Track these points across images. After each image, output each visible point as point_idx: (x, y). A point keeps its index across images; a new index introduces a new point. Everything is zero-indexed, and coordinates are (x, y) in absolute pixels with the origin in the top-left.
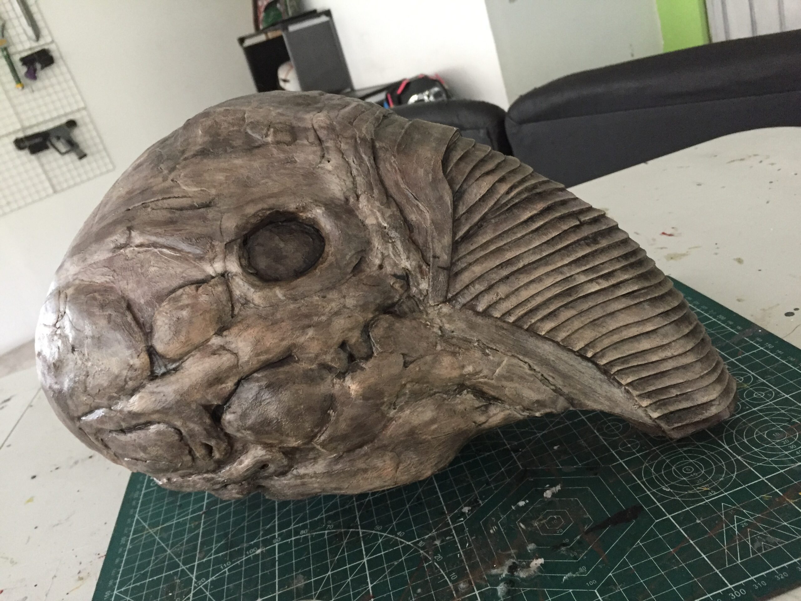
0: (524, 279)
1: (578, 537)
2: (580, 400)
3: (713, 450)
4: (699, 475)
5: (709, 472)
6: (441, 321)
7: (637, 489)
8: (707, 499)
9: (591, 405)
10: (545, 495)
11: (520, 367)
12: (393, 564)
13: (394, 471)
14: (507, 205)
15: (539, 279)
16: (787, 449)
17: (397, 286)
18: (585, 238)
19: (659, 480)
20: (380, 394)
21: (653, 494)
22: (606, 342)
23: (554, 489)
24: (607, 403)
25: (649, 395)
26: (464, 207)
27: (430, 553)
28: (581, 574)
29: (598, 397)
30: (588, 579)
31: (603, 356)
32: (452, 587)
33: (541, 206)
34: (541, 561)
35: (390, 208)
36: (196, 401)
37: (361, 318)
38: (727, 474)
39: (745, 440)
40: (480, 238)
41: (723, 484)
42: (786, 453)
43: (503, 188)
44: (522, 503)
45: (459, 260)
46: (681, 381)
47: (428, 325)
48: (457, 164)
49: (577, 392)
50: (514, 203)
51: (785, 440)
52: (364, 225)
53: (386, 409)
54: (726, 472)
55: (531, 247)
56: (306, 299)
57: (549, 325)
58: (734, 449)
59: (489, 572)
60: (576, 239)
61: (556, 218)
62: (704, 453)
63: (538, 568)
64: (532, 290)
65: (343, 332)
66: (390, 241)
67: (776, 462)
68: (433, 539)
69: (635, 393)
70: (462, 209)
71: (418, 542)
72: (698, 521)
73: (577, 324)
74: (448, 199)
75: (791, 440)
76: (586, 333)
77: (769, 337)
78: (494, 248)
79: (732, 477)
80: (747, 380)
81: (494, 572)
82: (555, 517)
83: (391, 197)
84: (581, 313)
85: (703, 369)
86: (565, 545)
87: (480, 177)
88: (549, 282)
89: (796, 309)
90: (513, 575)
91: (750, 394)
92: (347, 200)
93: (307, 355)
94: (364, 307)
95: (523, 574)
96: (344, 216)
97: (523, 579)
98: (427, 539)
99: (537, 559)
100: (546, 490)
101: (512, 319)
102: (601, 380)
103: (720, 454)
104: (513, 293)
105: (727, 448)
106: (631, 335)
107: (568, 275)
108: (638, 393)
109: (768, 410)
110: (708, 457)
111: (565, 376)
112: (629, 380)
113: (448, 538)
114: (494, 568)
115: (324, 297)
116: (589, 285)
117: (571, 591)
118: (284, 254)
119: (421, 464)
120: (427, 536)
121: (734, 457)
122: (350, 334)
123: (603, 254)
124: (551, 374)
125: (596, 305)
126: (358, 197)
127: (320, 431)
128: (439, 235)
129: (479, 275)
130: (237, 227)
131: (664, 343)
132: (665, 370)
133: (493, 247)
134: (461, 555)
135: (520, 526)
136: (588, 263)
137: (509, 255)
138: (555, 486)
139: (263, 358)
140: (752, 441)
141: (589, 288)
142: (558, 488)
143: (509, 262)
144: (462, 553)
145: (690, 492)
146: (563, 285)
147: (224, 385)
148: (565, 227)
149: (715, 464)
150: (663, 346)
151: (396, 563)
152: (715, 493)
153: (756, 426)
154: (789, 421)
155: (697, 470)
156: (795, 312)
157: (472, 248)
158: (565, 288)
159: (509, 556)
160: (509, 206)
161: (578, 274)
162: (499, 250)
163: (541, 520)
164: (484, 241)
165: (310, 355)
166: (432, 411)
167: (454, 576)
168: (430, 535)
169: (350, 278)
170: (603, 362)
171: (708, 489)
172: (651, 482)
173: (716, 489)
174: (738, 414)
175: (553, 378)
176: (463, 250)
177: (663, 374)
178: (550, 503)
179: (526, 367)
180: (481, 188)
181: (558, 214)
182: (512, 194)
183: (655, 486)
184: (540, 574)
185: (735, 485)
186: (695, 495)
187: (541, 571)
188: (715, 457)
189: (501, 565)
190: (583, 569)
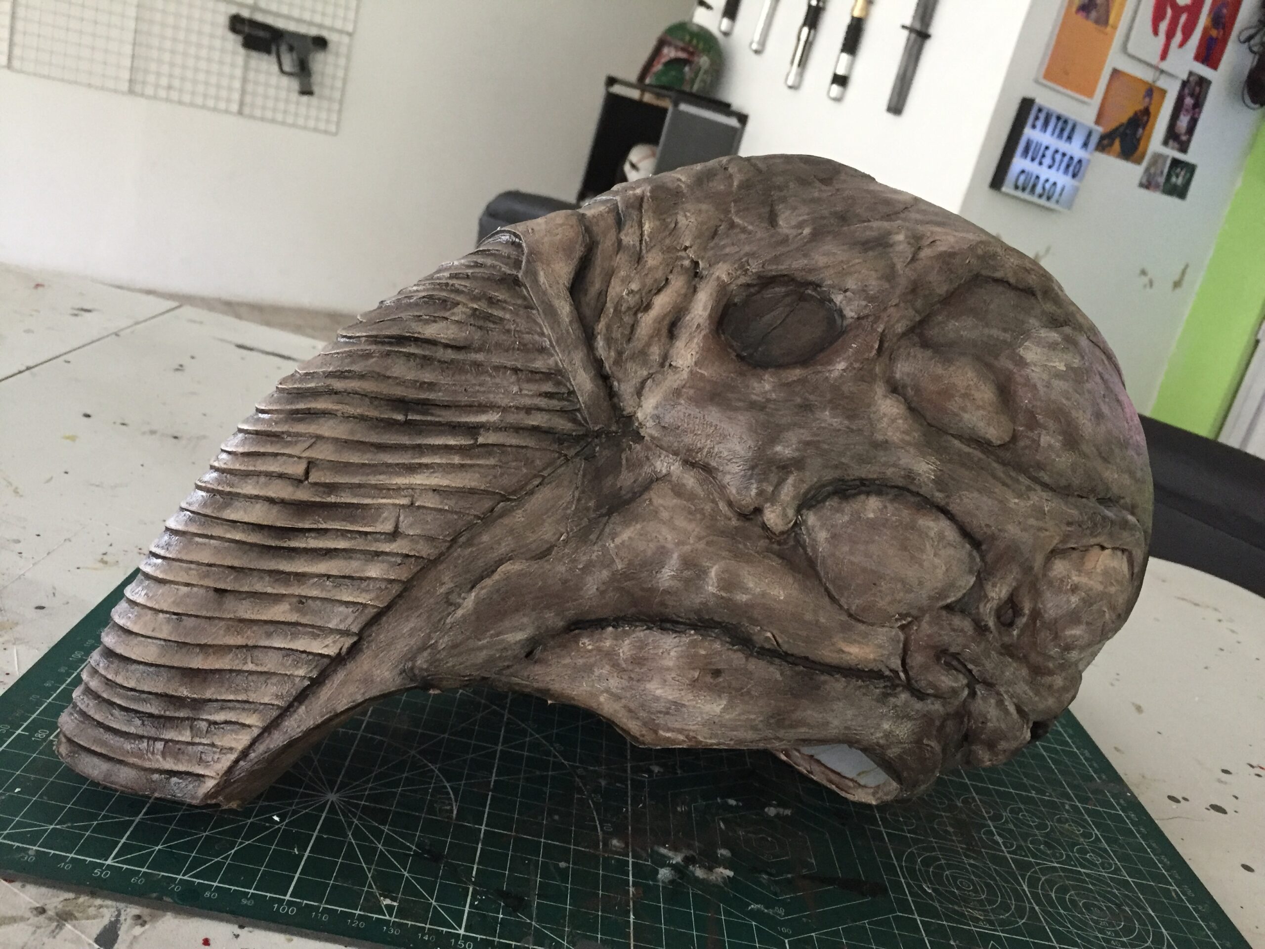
1: (789, 876)
3: (1007, 881)
4: (976, 897)
5: (991, 902)
7: (891, 869)
8: (975, 926)
10: (766, 810)
12: (534, 773)
16: (1101, 931)
19: (922, 875)
23: (781, 810)
27: (588, 787)
28: (776, 913)
30: (783, 923)
32: (601, 838)
34: (730, 873)
38: (1012, 915)
39: (1053, 895)
41: (1002, 923)
42: (1099, 935)
44: (732, 802)
51: (1103, 922)
54: (1013, 913)
58: (1035, 896)
59: (656, 848)
62: (995, 880)
63: (724, 878)
67: (1080, 936)
68: (598, 774)
71: (578, 767)
72: (952, 943)
75: (1111, 924)
77: (1135, 806)
79: (1018, 922)
80: (1086, 835)
81: (663, 851)
82: (769, 839)
86: (770, 874)
89: (1185, 799)
90: (687, 867)
91: (1083, 851)
95: (699, 873)
97: (697, 879)
98: (590, 771)
99: (726, 868)
100: (771, 805)
103: (1015, 891)
109: (1098, 880)
110: (997, 885)
113: (618, 785)
114: (666, 848)
117: (754, 923)
120: (592, 768)
121: (1030, 903)
134: (627, 810)
135: (719, 825)
138: (785, 807)
140: (1062, 901)
142: (788, 812)
144: (630, 810)
145: (956, 908)
149: (1003, 897)
151: (538, 773)
152: (987, 926)
154: (1119, 906)
155: (975, 891)
156: (1183, 801)
159: (689, 847)
163: (749, 832)
167: (608, 827)
168: (596, 768)
171: (980, 917)
172: (912, 872)
173: (991, 923)
174: (1058, 863)
178: (769, 821)
183: (914, 878)
184: (722, 885)
185: (1017, 931)
186: (962, 915)
187: (725, 883)
188: (1006, 891)
189: (675, 849)
190: (781, 911)
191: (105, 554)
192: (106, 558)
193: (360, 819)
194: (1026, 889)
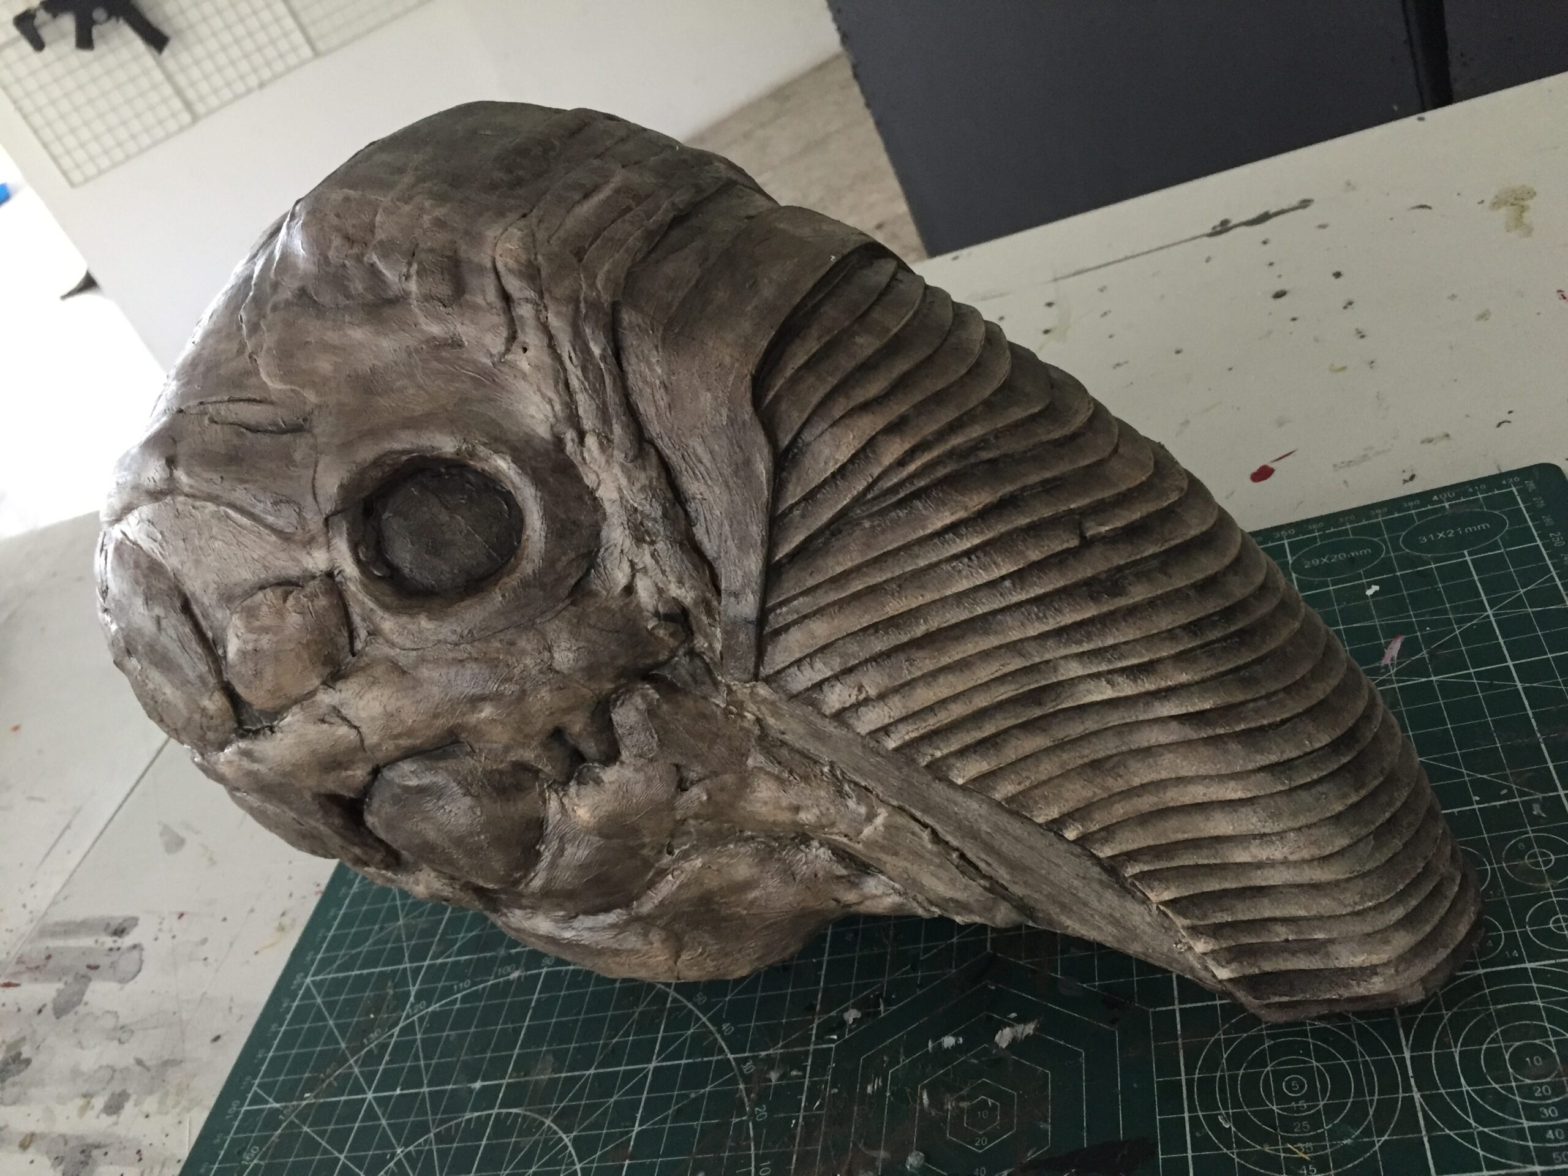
0: (926, 663)
1: (1005, 1173)
2: (1049, 914)
3: (1373, 1048)
4: (1309, 1108)
5: (1333, 1113)
6: (759, 709)
7: (1171, 1096)
9: (1073, 926)
10: (998, 1037)
11: (913, 833)
12: (687, 1096)
13: (671, 962)
14: (898, 493)
15: (963, 665)
16: (1533, 1113)
17: (661, 633)
18: (1088, 583)
19: (1223, 1091)
20: (634, 831)
21: (1194, 1122)
22: (1120, 810)
23: (1020, 1029)
24: (1110, 929)
25: (1215, 931)
26: (799, 489)
27: (752, 1095)
29: (1092, 916)
31: (1105, 841)
33: (978, 500)
35: (645, 469)
36: (310, 788)
37: (588, 691)
38: (1367, 1132)
39: (1456, 1052)
40: (831, 561)
43: (893, 450)
44: (949, 1041)
45: (781, 604)
46: (1302, 913)
47: (731, 713)
48: (794, 380)
49: (1044, 899)
50: (913, 488)
51: (1543, 1086)
52: (595, 499)
53: (652, 854)
54: (1369, 1126)
55: (948, 592)
56: (476, 643)
57: (975, 767)
58: (1422, 1065)
60: (1061, 583)
61: (1016, 529)
62: (1350, 1053)
64: (942, 689)
65: (552, 714)
66: (647, 538)
67: (1487, 1142)
68: (770, 1062)
69: (1180, 922)
70: (794, 493)
71: (747, 1060)
73: (1048, 768)
74: (762, 468)
76: (1071, 787)
78: (860, 587)
79: (1373, 1144)
82: (990, 1102)
83: (651, 442)
84: (1061, 746)
85: (1363, 896)
87: (842, 417)
88: (985, 673)
91: (1544, 914)
92: (559, 442)
93: (489, 745)
94: (591, 671)
96: (551, 480)
98: (762, 1060)
100: (1004, 1026)
101: (891, 744)
102: (1101, 882)
103: (1383, 1066)
104: (897, 690)
105: (1407, 1055)
106: (1187, 800)
107: (1037, 660)
108: (1187, 922)
110: (1355, 1067)
111: (1014, 866)
112: (1167, 896)
113: (794, 1073)
115: (512, 643)
116: (1091, 685)
118: (448, 536)
119: (727, 955)
120: (763, 1053)
122: (566, 719)
123: (1130, 620)
124: (983, 856)
125: (1106, 729)
126: (581, 435)
127: (525, 876)
128: (739, 548)
129: (822, 643)
130: (341, 486)
131: (1268, 830)
132: (1264, 884)
133: (857, 586)
134: (797, 1121)
135: (922, 1099)
136: (1089, 637)
137: (894, 607)
138: (1027, 1019)
139: (404, 742)
141: (1089, 691)
142: (1030, 1029)
143: (893, 622)
144: (801, 1120)
145: (1267, 1149)
146: (1025, 680)
147: (350, 773)
148: (1035, 555)
149: (1359, 1092)
150: (1262, 836)
151: (693, 1095)
153: (1503, 1017)
155: (1311, 1095)
157: (811, 582)
158: (1026, 689)
160: (902, 495)
161: (1065, 657)
162: (872, 591)
163: (962, 1099)
164: (839, 570)
165: (495, 745)
166: (750, 866)
167: (766, 1169)
168: (771, 1051)
169: (564, 609)
170: (1106, 852)
171: (1307, 1157)
172: (1206, 1091)
173: (1322, 1163)
174: (1485, 964)
175: (989, 864)
176: (790, 586)
177: (1260, 891)
178: (996, 1062)
179: (926, 835)
180: (838, 447)
181: (1023, 521)
182: (912, 468)
183: (1208, 1103)
188: (1368, 1072)
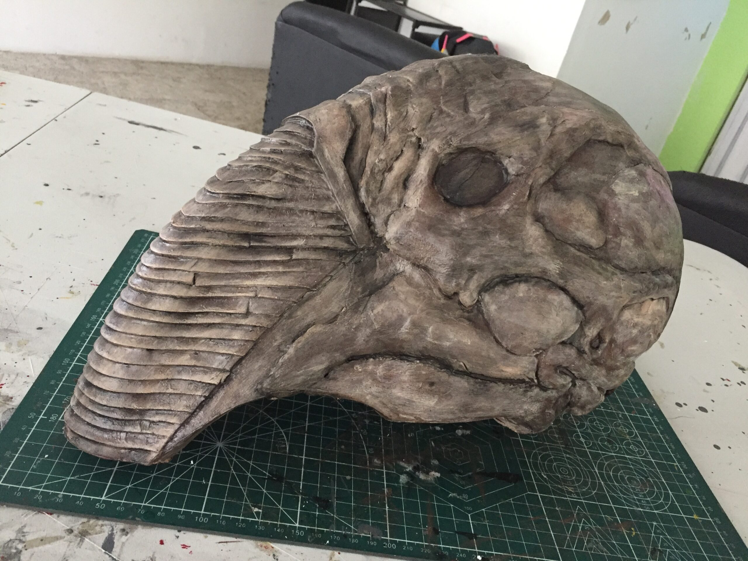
1: (470, 474)
3: (586, 467)
4: (570, 478)
5: (578, 481)
7: (524, 463)
8: (569, 497)
10: (457, 431)
12: (329, 418)
16: (636, 495)
19: (541, 467)
21: (533, 473)
23: (465, 431)
27: (359, 425)
28: (463, 498)
30: (467, 504)
32: (368, 458)
34: (438, 475)
38: (589, 489)
39: (611, 474)
41: (584, 494)
42: (635, 497)
44: (438, 428)
51: (638, 489)
54: (590, 487)
58: (602, 475)
59: (398, 462)
62: (580, 467)
63: (434, 478)
67: (625, 499)
68: (364, 416)
71: (353, 413)
72: (557, 509)
75: (642, 490)
77: (658, 413)
79: (592, 493)
80: (630, 433)
81: (402, 464)
82: (459, 451)
86: (460, 473)
89: (685, 404)
90: (415, 473)
91: (628, 444)
95: (422, 477)
97: (420, 480)
98: (360, 414)
99: (436, 472)
100: (459, 429)
103: (590, 472)
109: (636, 462)
110: (582, 470)
113: (376, 422)
114: (403, 462)
117: (452, 505)
121: (599, 480)
134: (381, 439)
135: (431, 444)
138: (466, 429)
140: (616, 477)
142: (468, 432)
145: (559, 486)
149: (584, 477)
151: (331, 419)
152: (576, 497)
153: (623, 468)
154: (646, 478)
155: (569, 474)
156: (684, 406)
159: (416, 459)
163: (448, 447)
167: (372, 451)
168: (363, 413)
171: (573, 491)
172: (535, 465)
173: (578, 494)
174: (614, 453)
178: (458, 439)
183: (537, 469)
184: (434, 483)
185: (592, 499)
186: (562, 490)
187: (435, 481)
188: (586, 473)
189: (408, 462)
190: (465, 496)
191: (71, 287)
192: (73, 290)
193: (237, 458)
194: (597, 471)
